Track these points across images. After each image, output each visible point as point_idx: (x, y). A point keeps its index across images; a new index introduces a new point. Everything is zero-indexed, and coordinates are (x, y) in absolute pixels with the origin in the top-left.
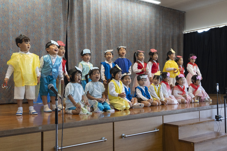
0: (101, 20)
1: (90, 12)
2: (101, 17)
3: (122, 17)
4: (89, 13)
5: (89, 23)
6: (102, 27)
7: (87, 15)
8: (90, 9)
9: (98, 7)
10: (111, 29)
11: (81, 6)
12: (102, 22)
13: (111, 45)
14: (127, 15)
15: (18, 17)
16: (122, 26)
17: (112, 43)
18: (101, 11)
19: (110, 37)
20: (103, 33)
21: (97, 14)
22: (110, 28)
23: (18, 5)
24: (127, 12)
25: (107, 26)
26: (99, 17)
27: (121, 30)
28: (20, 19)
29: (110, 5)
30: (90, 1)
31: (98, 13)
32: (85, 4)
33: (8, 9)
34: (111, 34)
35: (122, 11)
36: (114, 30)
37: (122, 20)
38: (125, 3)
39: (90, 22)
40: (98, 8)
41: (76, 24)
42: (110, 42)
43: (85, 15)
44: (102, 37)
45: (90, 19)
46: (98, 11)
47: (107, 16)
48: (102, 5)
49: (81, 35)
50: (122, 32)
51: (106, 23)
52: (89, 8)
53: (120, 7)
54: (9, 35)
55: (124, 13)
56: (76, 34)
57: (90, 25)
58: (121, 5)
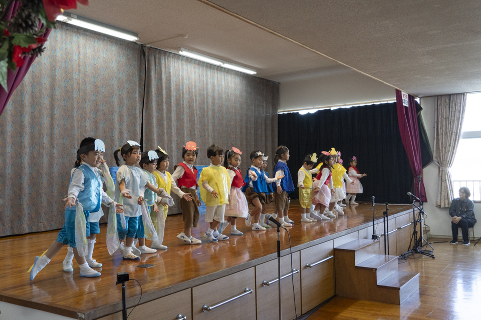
0: (183, 99)
1: (170, 87)
2: (183, 95)
3: (207, 93)
4: (169, 89)
5: (169, 104)
6: (185, 110)
7: (167, 93)
8: (170, 83)
9: (179, 80)
10: (195, 113)
11: (160, 79)
12: (185, 101)
13: (195, 135)
14: (213, 91)
15: (85, 100)
16: (207, 107)
17: (196, 133)
18: (183, 86)
19: (194, 124)
20: (186, 118)
21: (178, 90)
22: (194, 110)
23: (85, 81)
24: (214, 86)
25: (190, 107)
26: (181, 95)
27: (206, 113)
28: (88, 101)
29: (193, 76)
30: (170, 72)
31: (180, 89)
32: (164, 77)
33: (72, 87)
34: (196, 119)
35: (207, 84)
36: (198, 112)
37: (207, 98)
38: (211, 73)
39: (171, 102)
40: (180, 82)
41: (154, 105)
42: (194, 131)
43: (164, 92)
44: (185, 124)
45: (170, 98)
46: (179, 85)
47: (190, 92)
48: (184, 78)
49: (160, 121)
50: (208, 116)
51: (189, 102)
52: (169, 81)
53: (205, 79)
54: (74, 127)
55: (210, 86)
56: (155, 121)
57: (171, 108)
58: (207, 75)
